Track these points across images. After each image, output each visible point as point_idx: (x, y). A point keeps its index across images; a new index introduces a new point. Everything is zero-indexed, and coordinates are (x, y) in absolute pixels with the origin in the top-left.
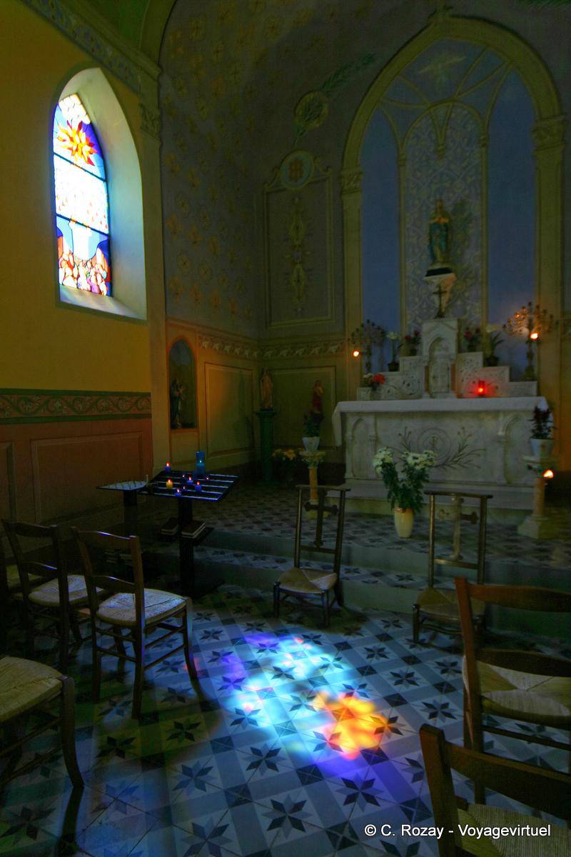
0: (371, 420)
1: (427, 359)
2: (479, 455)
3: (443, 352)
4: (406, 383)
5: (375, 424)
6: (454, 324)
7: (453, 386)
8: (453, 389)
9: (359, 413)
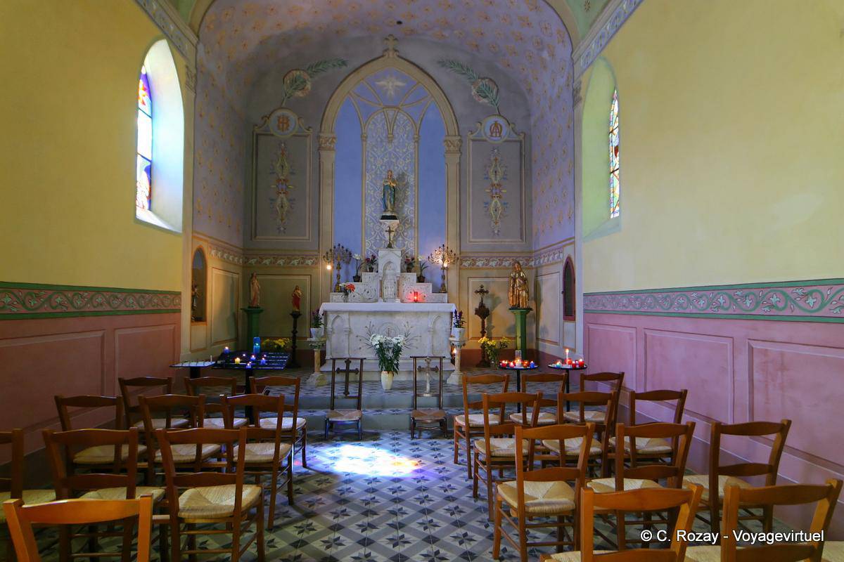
0: (345, 316)
1: (382, 275)
2: (417, 340)
3: (392, 271)
4: (367, 291)
5: (349, 320)
6: (399, 253)
7: (398, 294)
8: (398, 296)
9: (337, 312)
